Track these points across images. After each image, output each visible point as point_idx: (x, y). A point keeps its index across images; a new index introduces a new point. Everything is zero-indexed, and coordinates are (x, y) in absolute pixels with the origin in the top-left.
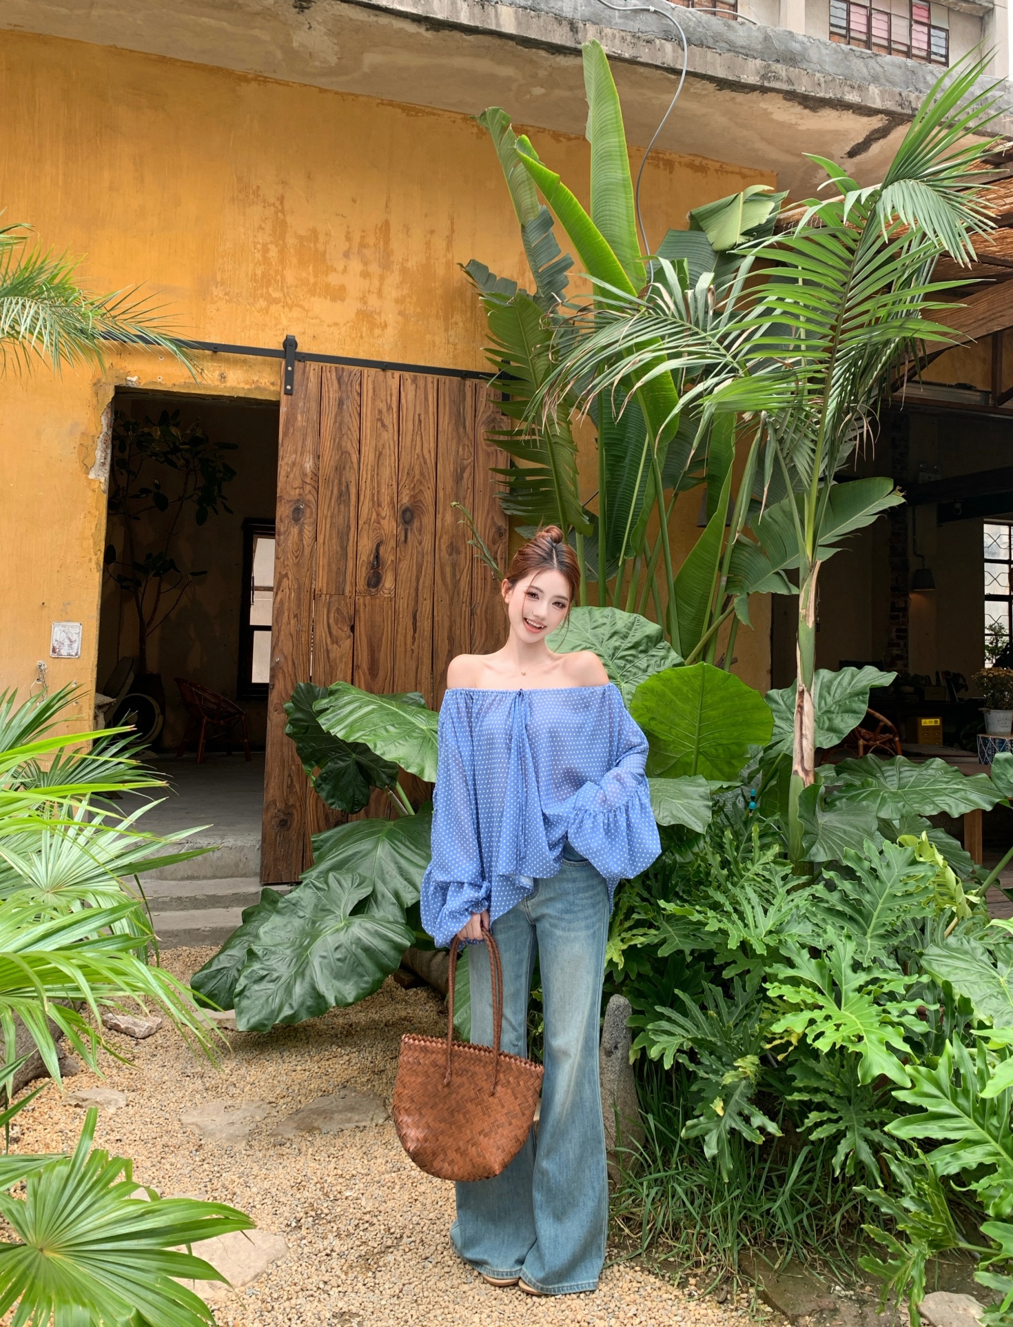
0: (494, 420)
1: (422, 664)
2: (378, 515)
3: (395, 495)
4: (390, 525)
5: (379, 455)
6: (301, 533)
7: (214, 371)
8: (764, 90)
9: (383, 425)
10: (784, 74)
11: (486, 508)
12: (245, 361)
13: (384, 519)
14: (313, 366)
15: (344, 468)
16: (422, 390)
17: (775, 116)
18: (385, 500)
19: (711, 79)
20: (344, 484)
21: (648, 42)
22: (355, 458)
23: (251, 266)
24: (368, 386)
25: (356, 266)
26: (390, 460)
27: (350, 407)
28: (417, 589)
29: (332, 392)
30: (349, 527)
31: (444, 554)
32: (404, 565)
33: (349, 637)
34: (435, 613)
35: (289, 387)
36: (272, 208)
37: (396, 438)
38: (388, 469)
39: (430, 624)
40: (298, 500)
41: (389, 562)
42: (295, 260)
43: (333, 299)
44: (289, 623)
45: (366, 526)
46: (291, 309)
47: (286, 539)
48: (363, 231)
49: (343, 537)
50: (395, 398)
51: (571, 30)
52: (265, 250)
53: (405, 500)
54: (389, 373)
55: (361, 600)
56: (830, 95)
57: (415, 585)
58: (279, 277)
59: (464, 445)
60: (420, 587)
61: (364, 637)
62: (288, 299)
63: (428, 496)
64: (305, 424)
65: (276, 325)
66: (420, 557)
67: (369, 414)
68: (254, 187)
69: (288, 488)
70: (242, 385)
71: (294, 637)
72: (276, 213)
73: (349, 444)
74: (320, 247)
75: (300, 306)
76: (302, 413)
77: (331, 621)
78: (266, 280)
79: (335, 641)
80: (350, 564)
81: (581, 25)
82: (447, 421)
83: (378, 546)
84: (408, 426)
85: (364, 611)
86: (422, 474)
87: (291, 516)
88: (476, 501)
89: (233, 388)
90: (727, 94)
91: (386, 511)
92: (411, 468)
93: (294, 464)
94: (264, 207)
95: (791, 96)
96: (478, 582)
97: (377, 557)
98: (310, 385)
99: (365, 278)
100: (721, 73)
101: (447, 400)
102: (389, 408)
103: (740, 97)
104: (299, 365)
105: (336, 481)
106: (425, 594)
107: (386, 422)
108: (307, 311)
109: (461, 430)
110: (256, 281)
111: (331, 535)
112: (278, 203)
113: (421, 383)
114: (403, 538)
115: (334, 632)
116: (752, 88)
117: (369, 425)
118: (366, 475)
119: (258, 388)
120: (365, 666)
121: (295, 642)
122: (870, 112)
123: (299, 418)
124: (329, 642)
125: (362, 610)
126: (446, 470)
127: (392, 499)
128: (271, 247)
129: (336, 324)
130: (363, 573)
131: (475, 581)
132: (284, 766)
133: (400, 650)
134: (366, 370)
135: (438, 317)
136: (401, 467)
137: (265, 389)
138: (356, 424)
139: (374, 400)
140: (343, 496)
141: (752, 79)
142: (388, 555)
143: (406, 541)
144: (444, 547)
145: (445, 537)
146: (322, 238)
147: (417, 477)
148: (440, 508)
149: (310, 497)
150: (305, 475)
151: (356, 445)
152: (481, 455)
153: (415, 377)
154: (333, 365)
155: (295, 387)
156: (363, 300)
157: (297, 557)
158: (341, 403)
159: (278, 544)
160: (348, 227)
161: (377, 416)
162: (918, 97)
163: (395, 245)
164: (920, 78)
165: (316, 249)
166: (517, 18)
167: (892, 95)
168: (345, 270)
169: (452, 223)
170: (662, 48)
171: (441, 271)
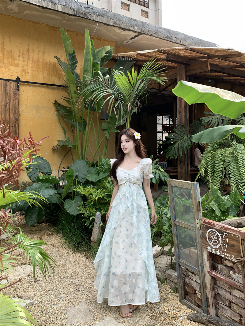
8: (114, 26)
10: (118, 23)
17: (116, 31)
19: (103, 23)
21: (90, 15)
48: (23, 51)
51: (74, 11)
56: (128, 28)
90: (106, 26)
95: (119, 28)
100: (105, 22)
103: (109, 27)
116: (112, 26)
122: (137, 32)
141: (112, 24)
162: (145, 30)
163: (31, 54)
164: (145, 25)
165: (12, 55)
166: (62, 8)
167: (140, 29)
168: (19, 60)
169: (44, 50)
170: (93, 16)
171: (41, 61)
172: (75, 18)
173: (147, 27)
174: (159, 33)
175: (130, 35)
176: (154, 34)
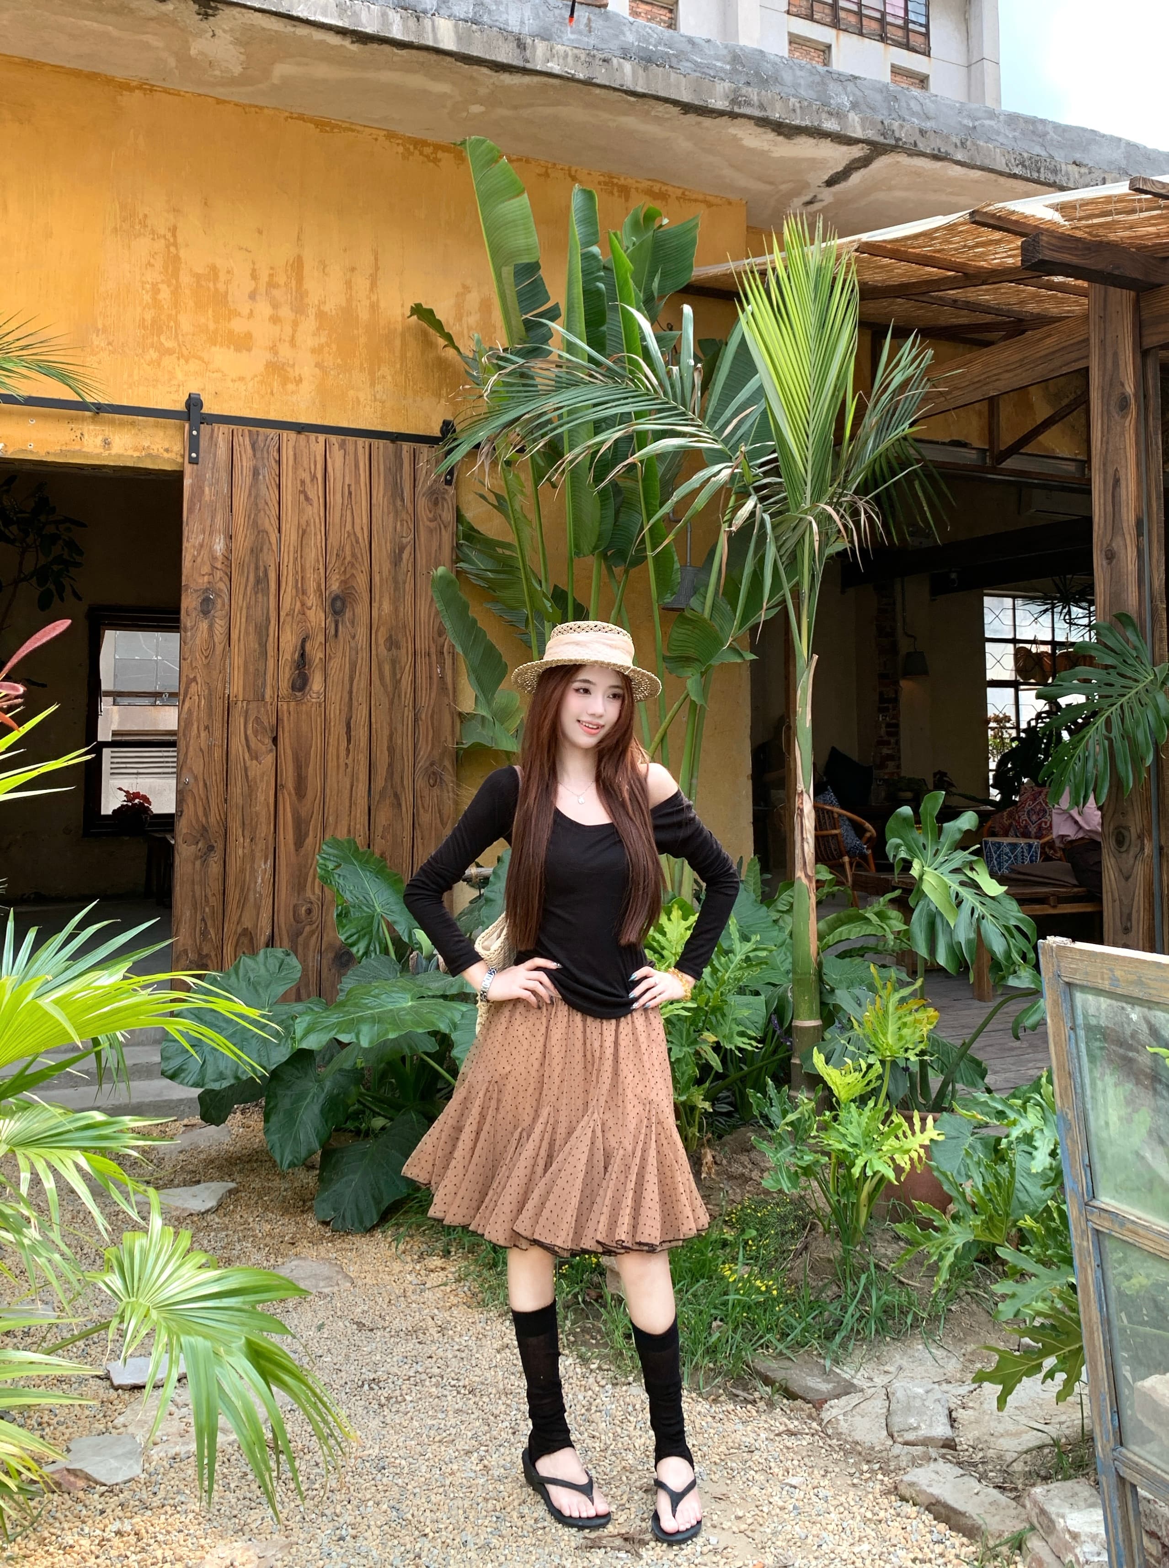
0: (437, 491)
1: (358, 779)
2: (303, 604)
3: (323, 580)
4: (317, 617)
5: (303, 533)
6: (211, 627)
7: (96, 436)
8: (734, 116)
9: (307, 499)
10: (755, 98)
11: (430, 594)
12: (133, 424)
13: (310, 609)
14: (222, 431)
15: (261, 550)
16: (352, 456)
17: (746, 143)
18: (311, 586)
19: (676, 103)
20: (262, 569)
21: (604, 61)
22: (273, 537)
23: (139, 309)
24: (287, 454)
25: (264, 309)
26: (316, 539)
27: (267, 475)
28: (351, 692)
29: (245, 462)
30: (268, 620)
31: (383, 650)
32: (334, 664)
33: (271, 751)
34: (373, 720)
35: (194, 455)
36: (163, 241)
37: (322, 514)
38: (314, 550)
39: (367, 733)
40: (207, 589)
41: (317, 660)
42: (191, 304)
43: (238, 349)
44: (199, 736)
45: (289, 618)
46: (187, 362)
47: (193, 636)
48: (272, 268)
49: (262, 631)
50: (320, 466)
51: (518, 46)
52: (156, 291)
53: (335, 586)
54: (313, 436)
55: (285, 707)
56: (807, 123)
57: (347, 687)
58: (172, 324)
59: (402, 521)
60: (355, 691)
61: (289, 752)
62: (184, 348)
63: (362, 581)
64: (213, 498)
65: (170, 380)
66: (354, 653)
67: (290, 485)
68: (141, 216)
69: (196, 575)
70: (130, 452)
71: (206, 754)
72: (168, 247)
73: (266, 522)
74: (221, 287)
75: (201, 359)
76: (211, 485)
77: (249, 732)
78: (157, 327)
79: (255, 756)
80: (271, 663)
81: (529, 41)
82: (381, 495)
83: (304, 641)
84: (336, 499)
85: (289, 720)
86: (353, 555)
87: (199, 608)
88: (418, 587)
89: (119, 456)
90: (692, 119)
91: (312, 600)
92: (342, 548)
93: (201, 546)
94: (153, 239)
95: (764, 122)
96: (422, 680)
97: (303, 655)
98: (219, 452)
99: (275, 323)
100: (686, 98)
101: (382, 470)
102: (314, 478)
103: (707, 122)
104: (205, 429)
105: (252, 566)
106: (361, 697)
107: (311, 494)
108: (207, 364)
109: (399, 503)
110: (145, 328)
111: (246, 629)
112: (169, 235)
113: (350, 448)
114: (333, 632)
115: (253, 745)
116: (721, 113)
117: (290, 498)
118: (287, 559)
119: (149, 455)
120: (290, 784)
121: (206, 759)
122: (857, 141)
123: (207, 489)
124: (247, 758)
125: (285, 719)
126: (382, 550)
127: (319, 585)
128: (163, 287)
129: (241, 379)
130: (286, 675)
131: (418, 682)
132: (195, 908)
133: (331, 764)
134: (285, 434)
135: (362, 369)
136: (328, 547)
137: (157, 457)
138: (274, 496)
139: (295, 468)
140: (261, 582)
141: (721, 104)
142: (316, 654)
143: (336, 635)
144: (381, 641)
145: (383, 630)
146: (222, 277)
147: (348, 558)
148: (376, 595)
149: (222, 586)
150: (214, 558)
151: (275, 524)
152: (423, 533)
153: (344, 441)
154: (246, 429)
155: (202, 455)
156: (273, 349)
157: (206, 657)
158: (256, 473)
159: (183, 642)
160: (254, 263)
161: (299, 488)
162: (902, 126)
163: (310, 284)
164: (904, 104)
165: (216, 290)
166: (457, 32)
167: (873, 123)
168: (251, 314)
169: (376, 259)
170: (620, 68)
171: (364, 315)
172: (528, 86)
173: (913, 114)
174: (981, 143)
175: (823, 161)
176: (951, 150)
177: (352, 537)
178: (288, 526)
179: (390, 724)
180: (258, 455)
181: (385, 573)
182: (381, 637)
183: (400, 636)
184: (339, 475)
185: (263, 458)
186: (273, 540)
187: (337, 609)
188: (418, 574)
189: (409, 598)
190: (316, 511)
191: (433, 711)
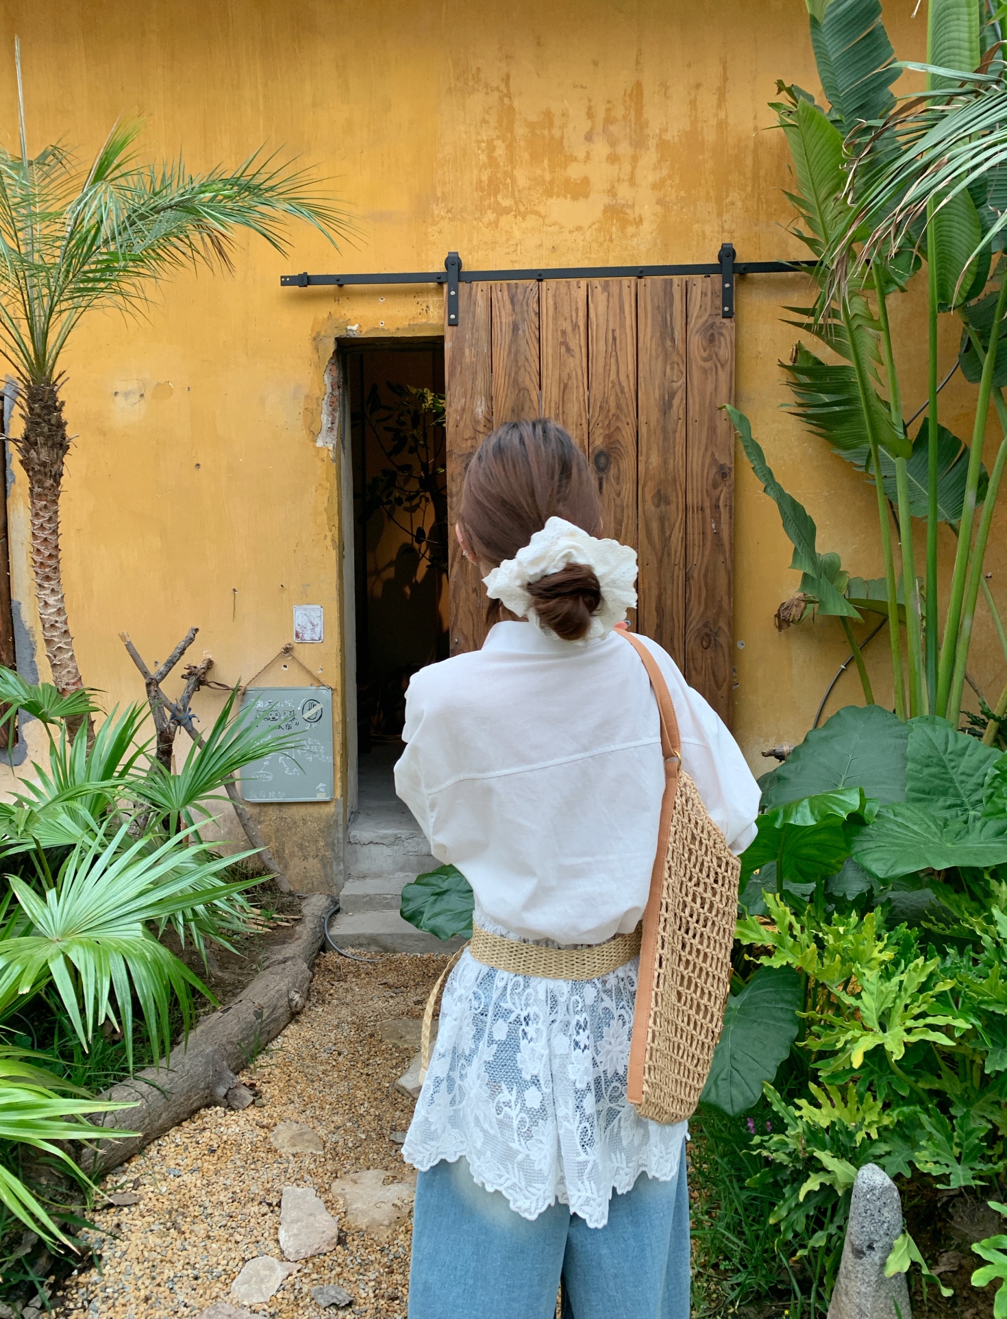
0: (712, 326)
3: (586, 435)
5: (565, 388)
9: (568, 350)
11: (704, 441)
14: (481, 287)
15: (521, 407)
16: (616, 298)
22: (534, 394)
24: (548, 303)
26: (578, 392)
27: (524, 327)
29: (504, 317)
31: (650, 506)
35: (453, 316)
36: (496, 94)
37: (584, 364)
38: (576, 405)
44: (467, 598)
50: (582, 313)
53: (599, 442)
54: (573, 281)
59: (672, 363)
63: (627, 434)
64: (474, 359)
66: (619, 510)
69: (459, 440)
71: (475, 616)
72: (501, 99)
73: (527, 378)
76: (471, 346)
82: (648, 337)
84: (599, 348)
86: (618, 407)
88: (690, 434)
92: (605, 400)
93: (464, 410)
94: (487, 93)
96: (694, 537)
98: (478, 310)
101: (649, 308)
102: (575, 326)
104: (463, 287)
107: (573, 344)
109: (669, 343)
112: (502, 86)
113: (614, 289)
117: (550, 351)
121: (475, 621)
123: (467, 351)
126: (650, 398)
127: (582, 441)
131: (690, 538)
136: (592, 400)
138: (535, 352)
139: (555, 319)
144: (649, 497)
145: (650, 484)
148: (643, 448)
150: (477, 422)
151: (536, 379)
152: (696, 375)
153: (609, 283)
154: (505, 283)
155: (461, 315)
158: (515, 328)
161: (560, 339)
177: (617, 387)
178: (549, 381)
179: (659, 584)
180: (518, 309)
181: (653, 424)
182: (649, 493)
183: (670, 490)
184: (602, 320)
185: (522, 313)
186: (534, 398)
187: (601, 466)
188: (690, 422)
189: (679, 449)
190: (578, 362)
191: (707, 568)
